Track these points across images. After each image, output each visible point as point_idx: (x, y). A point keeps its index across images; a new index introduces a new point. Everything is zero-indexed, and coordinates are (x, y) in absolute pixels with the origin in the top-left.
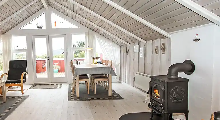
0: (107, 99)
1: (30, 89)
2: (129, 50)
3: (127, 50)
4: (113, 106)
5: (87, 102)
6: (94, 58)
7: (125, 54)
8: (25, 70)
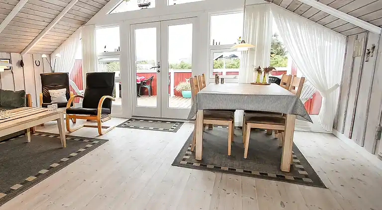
0: (271, 178)
1: (119, 126)
2: (374, 47)
3: (369, 47)
4: (282, 203)
5: (213, 175)
6: (259, 70)
7: (358, 60)
8: (110, 91)
